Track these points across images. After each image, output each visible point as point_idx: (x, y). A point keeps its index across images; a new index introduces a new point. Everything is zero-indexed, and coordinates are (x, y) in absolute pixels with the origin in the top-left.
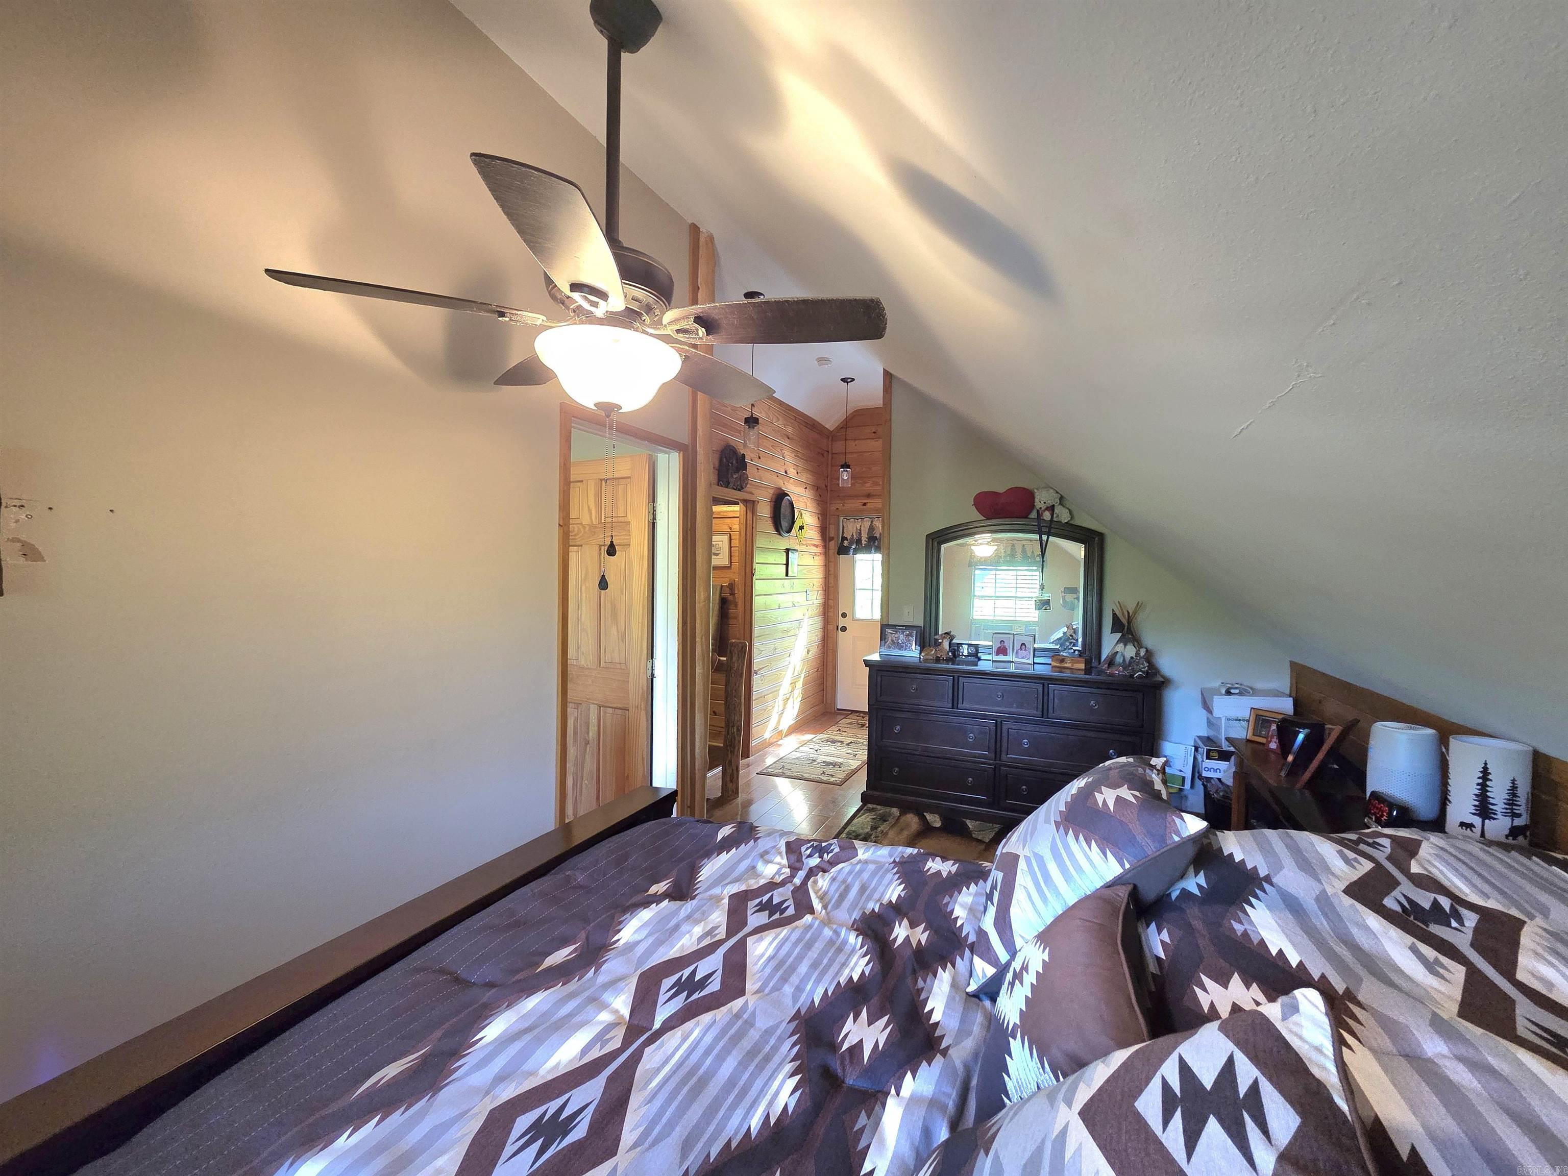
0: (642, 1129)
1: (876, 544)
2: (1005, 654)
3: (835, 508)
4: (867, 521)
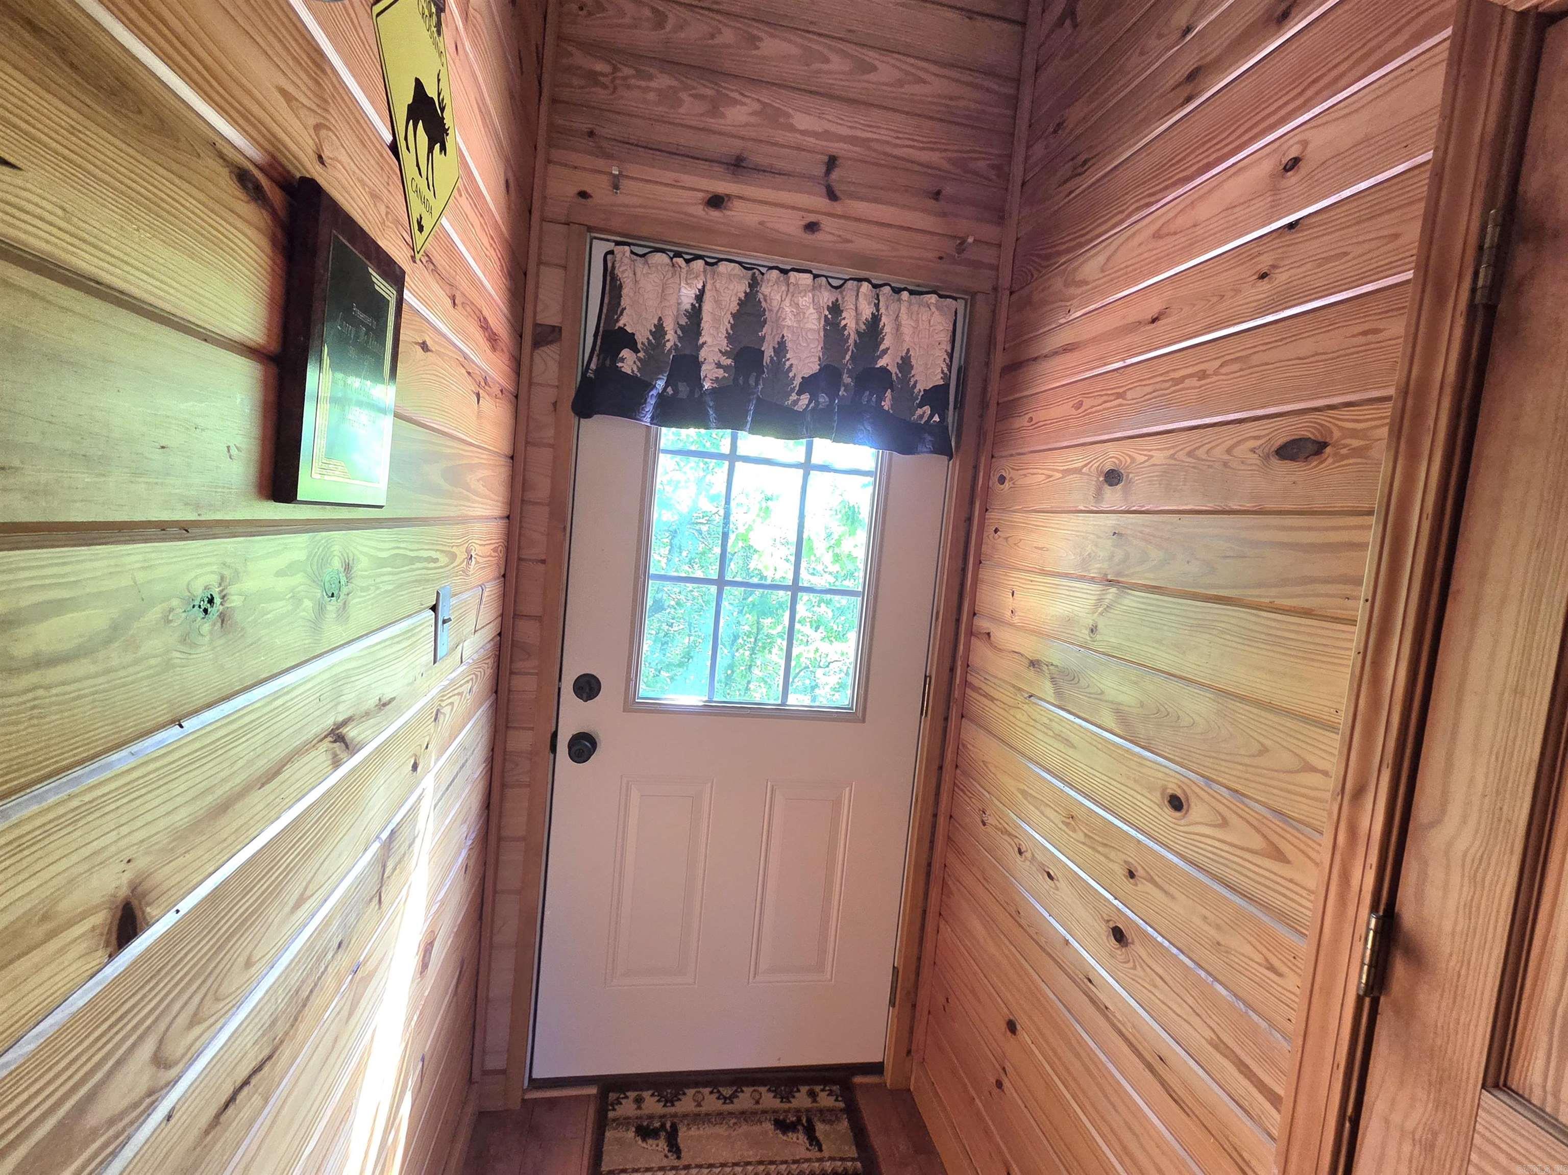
3: (573, 190)
4: (730, 277)
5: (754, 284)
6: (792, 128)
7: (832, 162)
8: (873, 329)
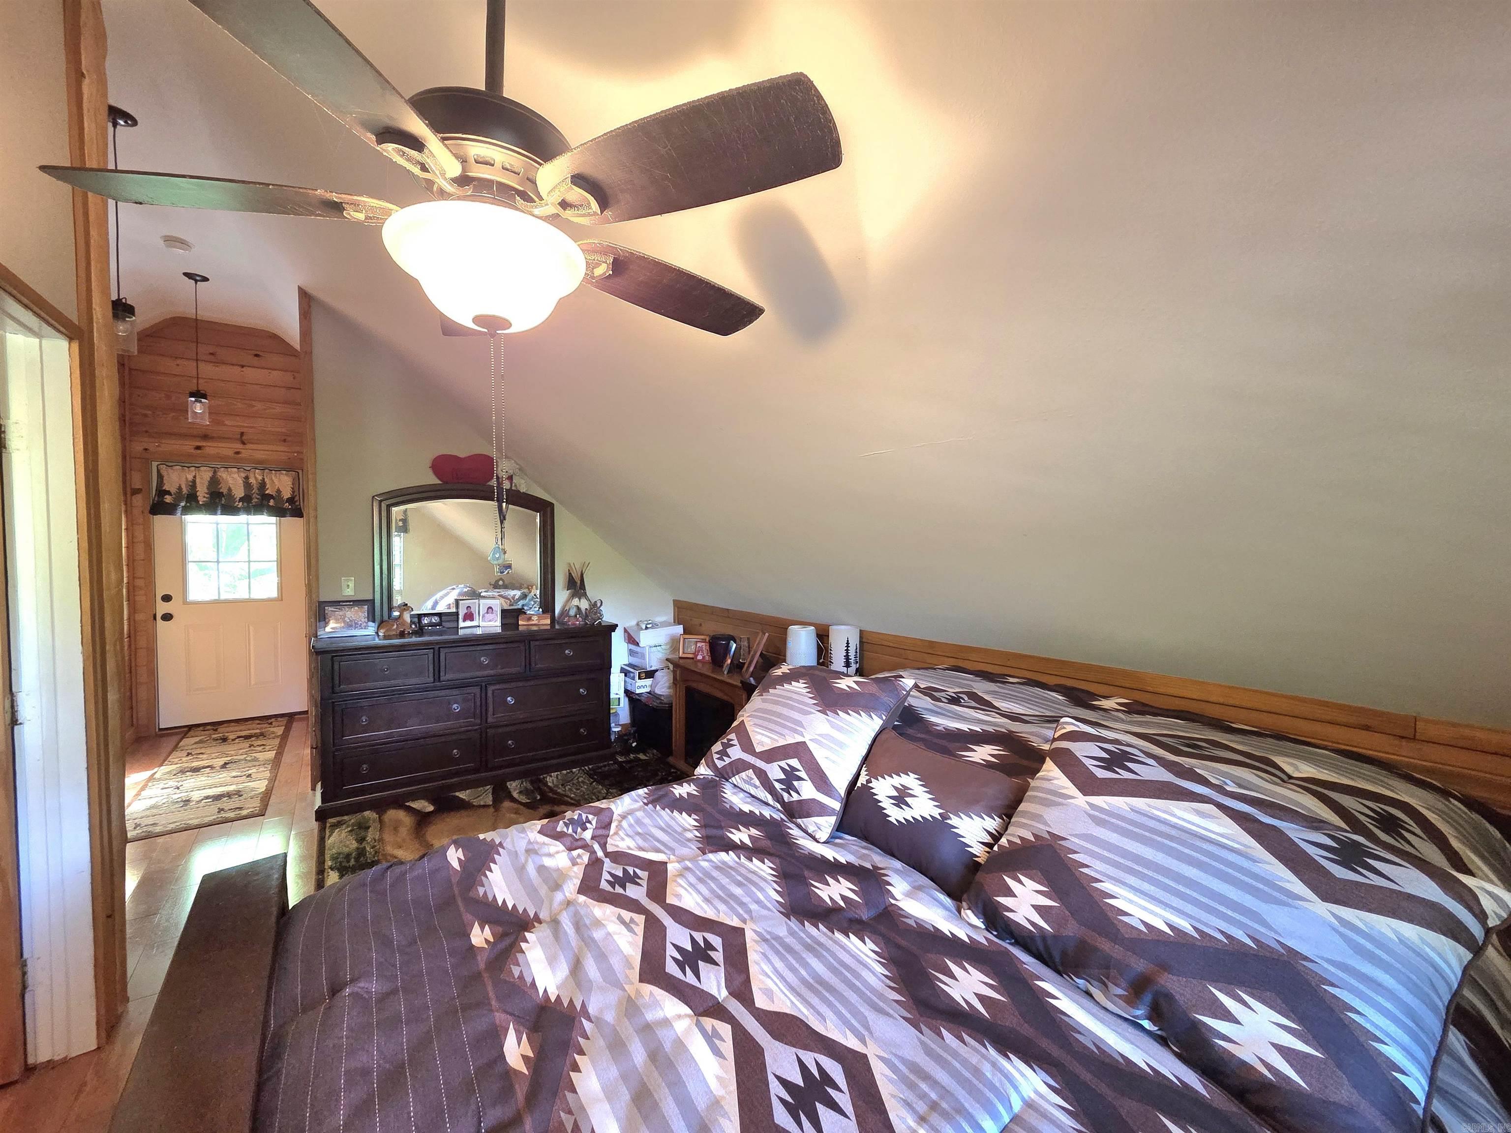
0: (848, 1032)
1: (223, 502)
2: (472, 619)
3: (141, 448)
4: (205, 471)
5: (215, 472)
6: (225, 425)
7: (242, 434)
8: (263, 485)
